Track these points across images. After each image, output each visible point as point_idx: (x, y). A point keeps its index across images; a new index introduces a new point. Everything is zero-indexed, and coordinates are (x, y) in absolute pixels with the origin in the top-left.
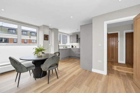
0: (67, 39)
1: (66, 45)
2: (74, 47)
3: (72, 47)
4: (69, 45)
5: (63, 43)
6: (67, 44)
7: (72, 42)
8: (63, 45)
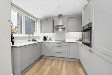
0: (34, 29)
1: (33, 36)
2: (48, 39)
3: (45, 38)
4: (38, 36)
5: (26, 33)
6: (35, 35)
7: (45, 32)
8: (28, 35)
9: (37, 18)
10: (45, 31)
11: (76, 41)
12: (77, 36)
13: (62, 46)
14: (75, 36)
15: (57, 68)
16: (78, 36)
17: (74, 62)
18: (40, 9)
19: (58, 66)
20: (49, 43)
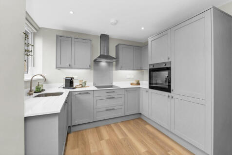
7: (71, 67)
9: (40, 27)
10: (73, 65)
11: (131, 84)
12: (130, 76)
13: (115, 97)
14: (129, 76)
15: (118, 138)
16: (133, 76)
17: (133, 120)
18: (72, 13)
19: (116, 135)
20: (87, 93)
